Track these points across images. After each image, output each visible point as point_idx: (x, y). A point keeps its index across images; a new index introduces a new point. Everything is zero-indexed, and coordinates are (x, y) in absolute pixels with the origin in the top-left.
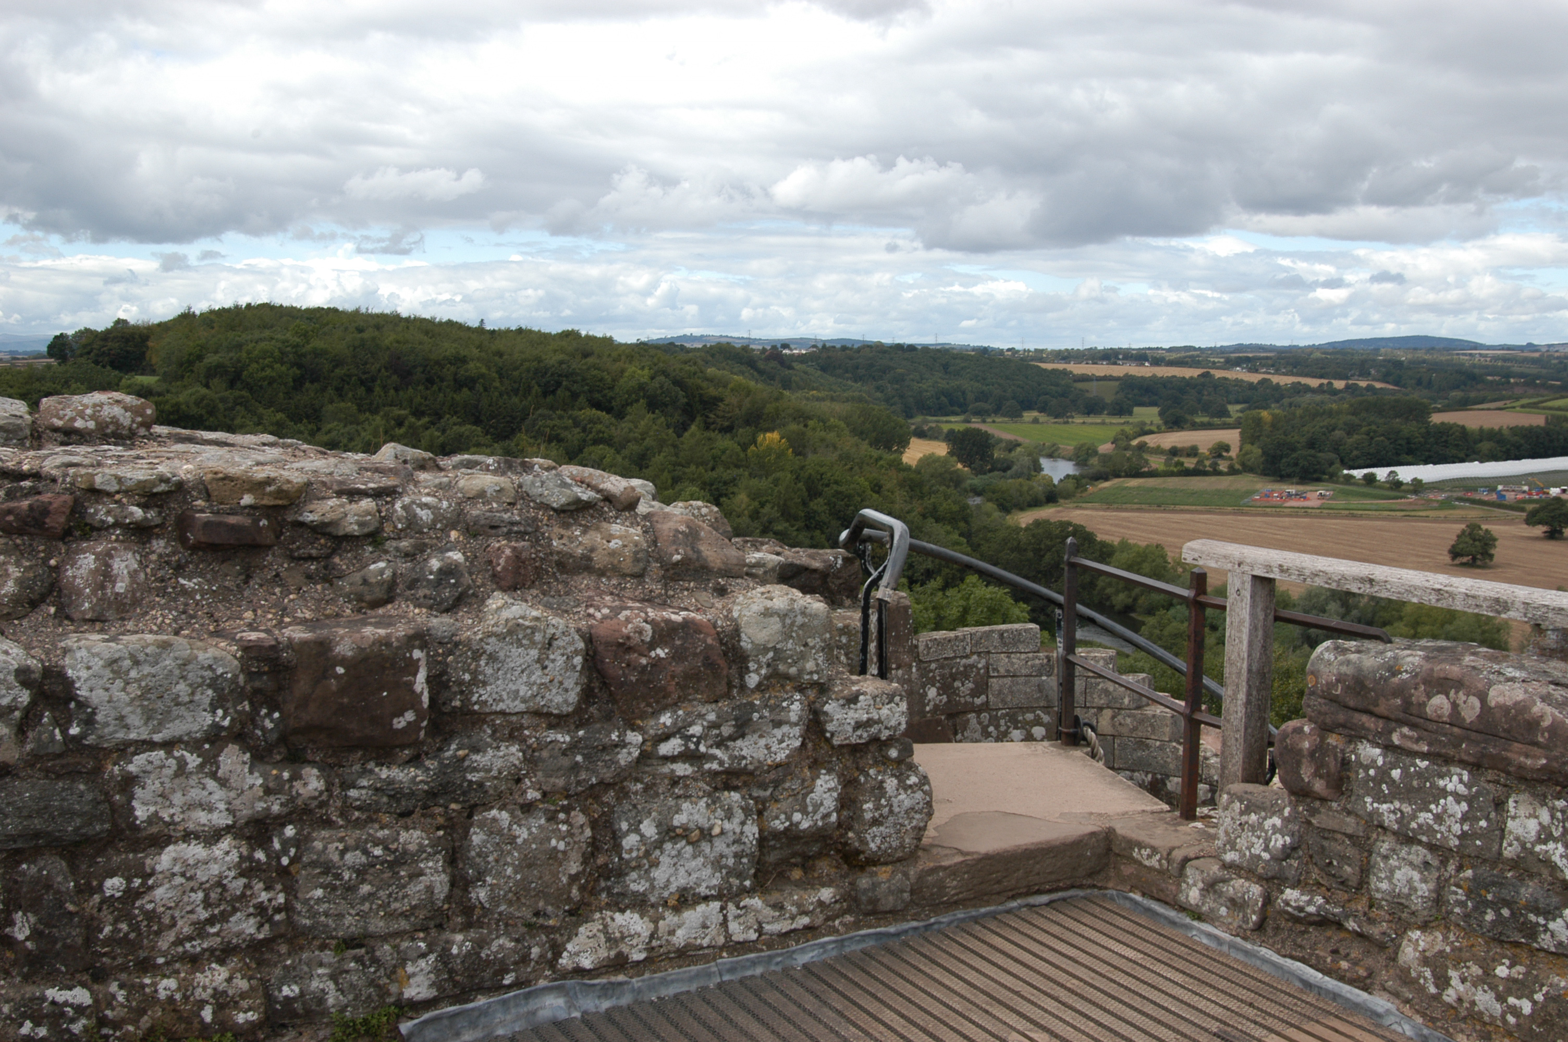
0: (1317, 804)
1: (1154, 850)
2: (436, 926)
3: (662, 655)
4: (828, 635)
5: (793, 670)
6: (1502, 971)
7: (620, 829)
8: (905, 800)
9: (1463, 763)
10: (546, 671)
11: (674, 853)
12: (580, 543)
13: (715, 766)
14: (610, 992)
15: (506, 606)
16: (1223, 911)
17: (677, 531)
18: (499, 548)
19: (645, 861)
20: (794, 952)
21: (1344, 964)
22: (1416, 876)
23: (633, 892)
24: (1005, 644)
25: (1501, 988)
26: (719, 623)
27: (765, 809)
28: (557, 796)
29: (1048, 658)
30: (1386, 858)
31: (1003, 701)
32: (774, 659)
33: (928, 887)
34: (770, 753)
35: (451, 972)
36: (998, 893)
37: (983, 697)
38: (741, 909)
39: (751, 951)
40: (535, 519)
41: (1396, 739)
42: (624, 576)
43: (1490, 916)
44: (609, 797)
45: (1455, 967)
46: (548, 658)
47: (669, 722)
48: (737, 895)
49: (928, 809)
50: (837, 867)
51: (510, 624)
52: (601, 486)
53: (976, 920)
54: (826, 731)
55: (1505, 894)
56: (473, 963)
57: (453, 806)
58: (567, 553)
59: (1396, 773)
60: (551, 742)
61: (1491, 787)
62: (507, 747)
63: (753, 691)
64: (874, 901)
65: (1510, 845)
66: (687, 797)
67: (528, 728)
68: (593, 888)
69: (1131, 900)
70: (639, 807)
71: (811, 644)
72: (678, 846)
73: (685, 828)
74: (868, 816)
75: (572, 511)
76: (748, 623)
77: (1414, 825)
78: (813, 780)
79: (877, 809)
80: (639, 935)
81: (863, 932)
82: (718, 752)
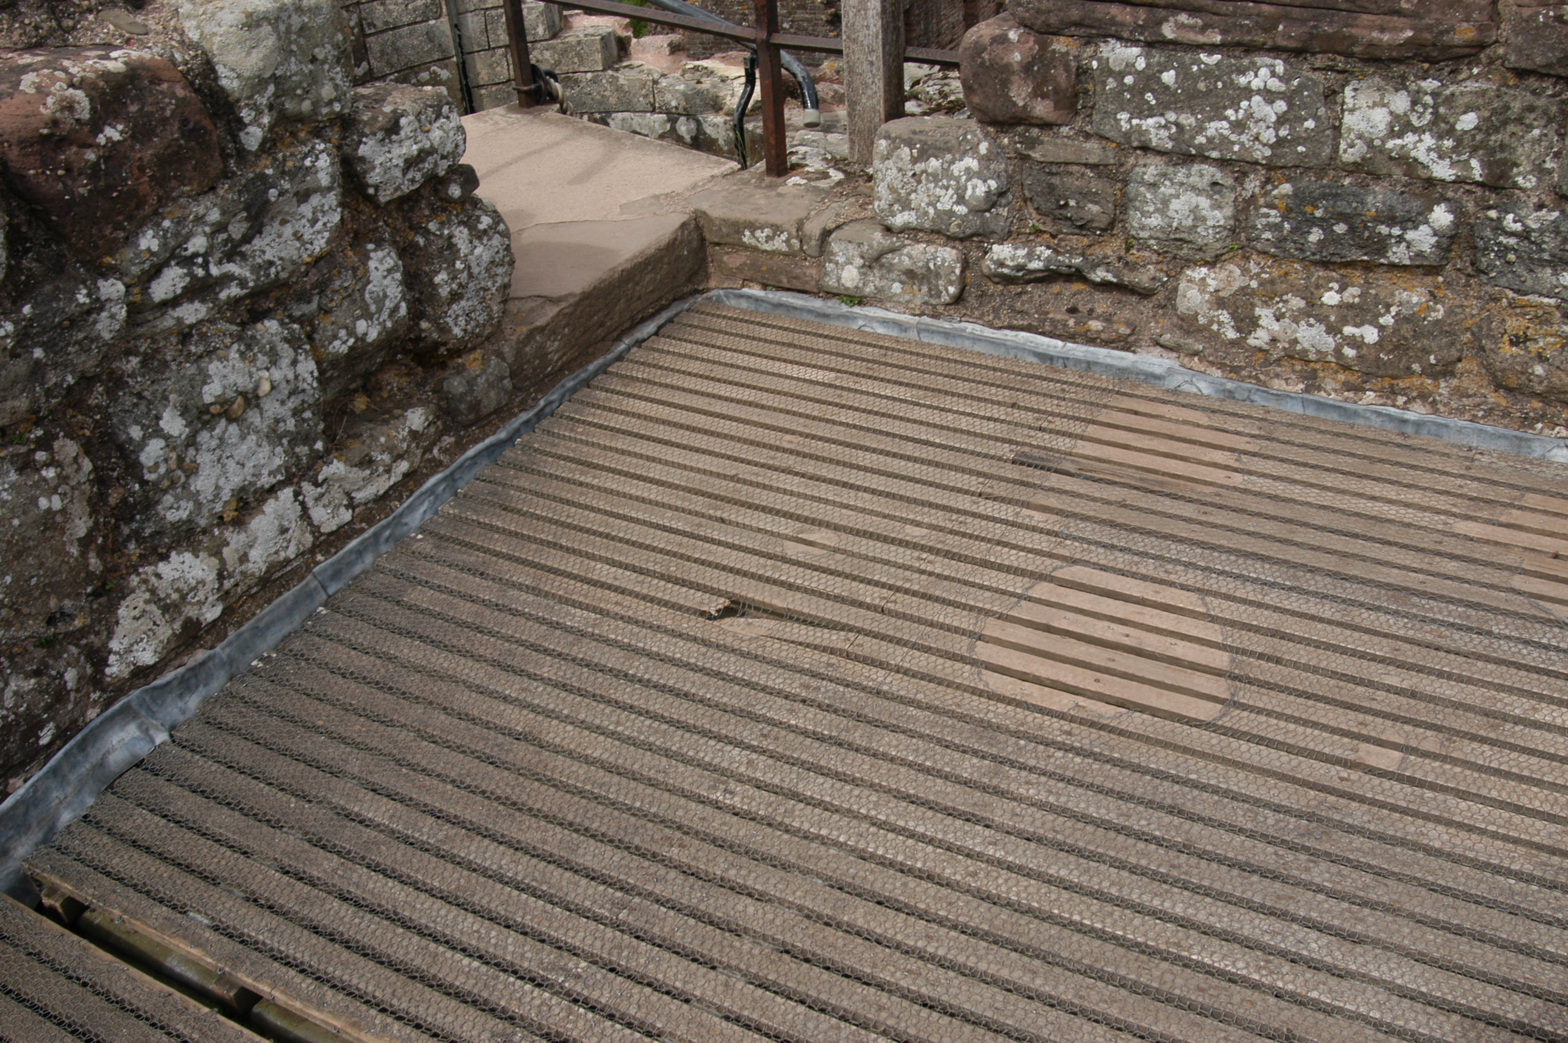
0: (1035, 132)
1: (777, 229)
3: (116, 137)
4: (340, 37)
5: (306, 106)
6: (1331, 298)
7: (131, 439)
8: (482, 252)
9: (1276, 51)
11: (214, 443)
13: (234, 291)
14: (193, 681)
16: (897, 287)
19: (179, 472)
20: (401, 515)
21: (1095, 325)
22: (1204, 202)
23: (172, 524)
25: (1333, 318)
26: (178, 56)
27: (314, 330)
28: (22, 427)
30: (1154, 186)
32: (276, 95)
33: (528, 362)
34: (304, 243)
36: (603, 339)
37: (364, 64)
38: (321, 484)
39: (350, 538)
41: (1168, 31)
43: (1315, 235)
44: (97, 396)
45: (1266, 304)
47: (155, 245)
48: (309, 468)
49: (508, 258)
50: (408, 375)
53: (587, 383)
54: (368, 186)
55: (1342, 206)
59: (1169, 77)
61: (1316, 76)
63: (258, 155)
64: (475, 406)
65: (1352, 146)
66: (210, 353)
68: (115, 541)
69: (748, 297)
70: (146, 393)
71: (321, 57)
72: (218, 431)
73: (223, 402)
74: (444, 292)
76: (224, 47)
77: (1201, 140)
78: (365, 264)
79: (454, 278)
80: (202, 582)
81: (471, 452)
82: (232, 268)
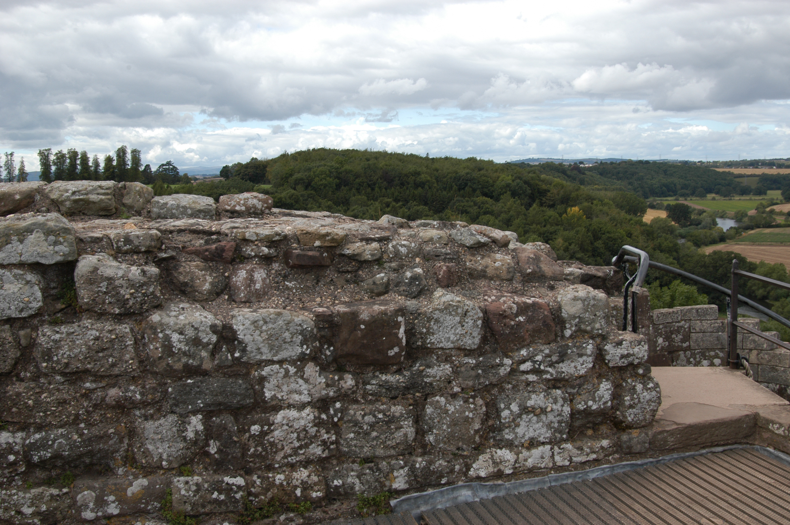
1: (781, 425)
2: (408, 454)
3: (522, 320)
4: (607, 310)
5: (589, 328)
7: (500, 407)
8: (646, 395)
10: (464, 328)
11: (527, 420)
12: (480, 263)
13: (548, 376)
14: (494, 489)
15: (443, 295)
17: (529, 257)
18: (440, 266)
19: (513, 424)
20: (588, 472)
23: (506, 439)
24: (699, 316)
26: (551, 304)
27: (574, 399)
28: (469, 390)
29: (722, 323)
31: (698, 345)
32: (579, 322)
33: (658, 441)
34: (577, 370)
35: (416, 476)
36: (696, 445)
37: (687, 343)
38: (561, 449)
39: (566, 471)
40: (458, 252)
42: (503, 280)
44: (495, 391)
46: (464, 321)
47: (525, 354)
48: (559, 442)
49: (659, 401)
50: (611, 429)
51: (446, 304)
52: (491, 235)
53: (683, 459)
54: (606, 359)
56: (427, 472)
57: (417, 394)
58: (474, 269)
60: (466, 363)
62: (444, 366)
63: (568, 338)
64: (630, 447)
66: (534, 392)
67: (454, 356)
68: (486, 437)
69: (768, 451)
70: (510, 396)
71: (598, 315)
72: (529, 416)
73: (533, 408)
74: (627, 403)
75: (476, 248)
76: (566, 304)
78: (599, 384)
79: (632, 400)
80: (509, 461)
81: (623, 463)
82: (550, 369)
